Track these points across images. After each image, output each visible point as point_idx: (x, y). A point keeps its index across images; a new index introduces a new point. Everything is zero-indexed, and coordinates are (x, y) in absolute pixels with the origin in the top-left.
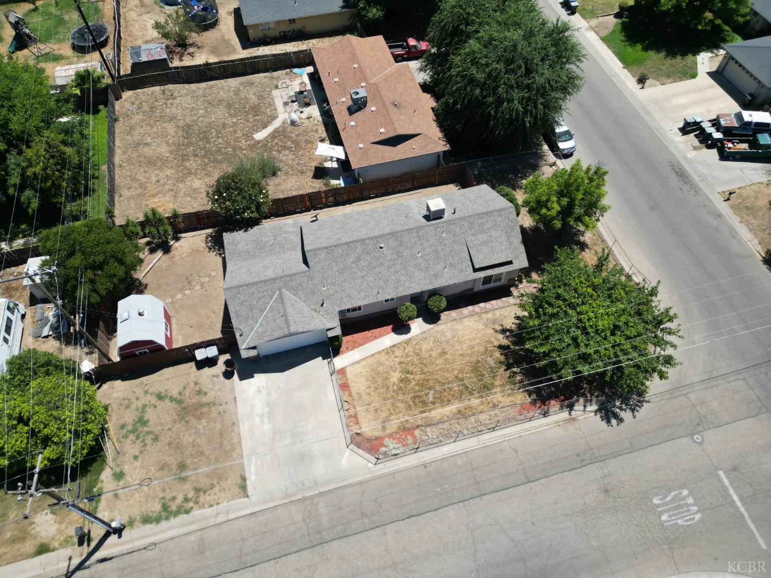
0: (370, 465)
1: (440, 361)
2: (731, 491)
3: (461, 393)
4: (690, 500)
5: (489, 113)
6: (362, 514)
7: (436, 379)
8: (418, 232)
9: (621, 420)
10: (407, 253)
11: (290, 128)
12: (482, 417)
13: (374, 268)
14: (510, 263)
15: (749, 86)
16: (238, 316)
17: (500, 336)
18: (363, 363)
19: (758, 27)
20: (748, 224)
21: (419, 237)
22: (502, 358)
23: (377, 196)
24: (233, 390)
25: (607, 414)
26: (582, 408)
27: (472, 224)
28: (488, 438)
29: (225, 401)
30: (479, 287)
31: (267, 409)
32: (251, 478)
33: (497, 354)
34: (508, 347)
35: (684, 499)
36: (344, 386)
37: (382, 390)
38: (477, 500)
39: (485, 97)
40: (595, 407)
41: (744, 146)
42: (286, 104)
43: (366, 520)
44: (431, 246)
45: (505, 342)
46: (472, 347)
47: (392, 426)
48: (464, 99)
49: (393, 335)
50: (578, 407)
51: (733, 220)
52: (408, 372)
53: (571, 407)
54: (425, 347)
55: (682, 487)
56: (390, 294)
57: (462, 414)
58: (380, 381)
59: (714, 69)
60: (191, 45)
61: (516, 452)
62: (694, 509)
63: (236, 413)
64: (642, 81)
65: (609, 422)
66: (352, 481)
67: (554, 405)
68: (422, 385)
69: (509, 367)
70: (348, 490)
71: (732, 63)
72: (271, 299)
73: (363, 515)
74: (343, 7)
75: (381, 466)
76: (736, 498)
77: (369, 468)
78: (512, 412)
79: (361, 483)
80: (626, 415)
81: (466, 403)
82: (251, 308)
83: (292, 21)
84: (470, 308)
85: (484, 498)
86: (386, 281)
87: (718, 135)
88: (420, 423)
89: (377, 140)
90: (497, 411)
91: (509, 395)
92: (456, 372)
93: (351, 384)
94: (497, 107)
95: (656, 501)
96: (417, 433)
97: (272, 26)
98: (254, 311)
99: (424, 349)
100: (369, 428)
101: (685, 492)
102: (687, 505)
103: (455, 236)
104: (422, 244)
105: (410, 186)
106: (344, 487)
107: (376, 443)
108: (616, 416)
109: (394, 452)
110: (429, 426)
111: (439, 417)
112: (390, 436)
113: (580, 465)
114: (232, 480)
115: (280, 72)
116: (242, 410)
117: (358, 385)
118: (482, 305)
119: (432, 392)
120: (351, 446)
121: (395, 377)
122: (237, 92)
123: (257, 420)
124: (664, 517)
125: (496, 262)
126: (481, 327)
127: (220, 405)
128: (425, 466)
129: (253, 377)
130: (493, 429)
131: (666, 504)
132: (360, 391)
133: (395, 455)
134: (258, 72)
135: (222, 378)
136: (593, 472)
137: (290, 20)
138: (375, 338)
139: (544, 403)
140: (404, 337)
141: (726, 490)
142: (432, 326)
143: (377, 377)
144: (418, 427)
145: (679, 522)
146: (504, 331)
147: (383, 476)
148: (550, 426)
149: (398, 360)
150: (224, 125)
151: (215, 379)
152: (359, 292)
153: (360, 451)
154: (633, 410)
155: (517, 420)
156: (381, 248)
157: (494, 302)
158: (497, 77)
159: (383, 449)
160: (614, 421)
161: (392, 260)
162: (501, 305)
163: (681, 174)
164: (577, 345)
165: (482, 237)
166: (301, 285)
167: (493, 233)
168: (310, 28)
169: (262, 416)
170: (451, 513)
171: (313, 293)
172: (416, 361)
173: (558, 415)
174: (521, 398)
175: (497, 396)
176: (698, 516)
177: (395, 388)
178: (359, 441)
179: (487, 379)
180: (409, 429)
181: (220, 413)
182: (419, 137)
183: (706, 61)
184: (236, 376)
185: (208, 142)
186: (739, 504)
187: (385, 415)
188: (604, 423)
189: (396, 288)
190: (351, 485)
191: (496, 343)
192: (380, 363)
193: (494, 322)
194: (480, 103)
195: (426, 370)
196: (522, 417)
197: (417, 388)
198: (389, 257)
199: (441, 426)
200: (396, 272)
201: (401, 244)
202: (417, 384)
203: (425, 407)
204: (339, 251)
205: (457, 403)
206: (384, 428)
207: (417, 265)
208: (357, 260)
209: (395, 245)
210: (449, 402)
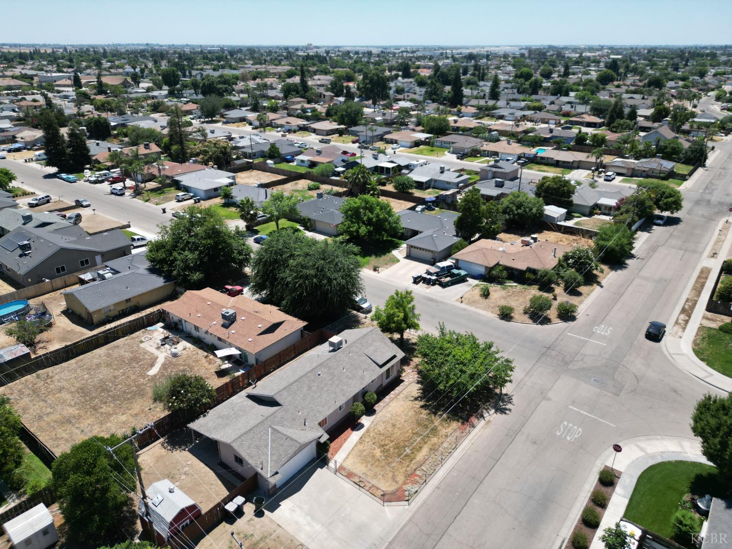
0: (406, 507)
1: (396, 431)
2: (581, 412)
3: (423, 440)
4: (571, 425)
5: (328, 289)
6: (427, 535)
7: (402, 440)
9: (510, 410)
10: (336, 372)
11: (174, 360)
12: (445, 445)
13: (322, 388)
14: (394, 357)
15: (429, 256)
16: (252, 457)
17: (417, 402)
18: (350, 457)
19: (409, 234)
20: (480, 308)
21: (336, 360)
22: (428, 411)
23: (275, 369)
24: (272, 521)
25: (501, 411)
26: (487, 414)
27: (361, 343)
28: (457, 454)
29: (272, 531)
30: (386, 382)
31: (309, 518)
33: (424, 412)
34: (425, 405)
35: (567, 426)
36: (349, 475)
37: (377, 463)
38: (482, 485)
39: (321, 282)
40: (493, 411)
41: (448, 279)
42: (158, 348)
43: (432, 537)
44: (347, 363)
45: (422, 403)
46: (406, 415)
47: (401, 478)
48: (306, 288)
49: (355, 433)
50: (486, 415)
51: (472, 309)
52: (383, 446)
53: (482, 416)
54: (380, 428)
55: (562, 422)
56: (342, 400)
57: (433, 449)
58: (370, 459)
59: (405, 256)
60: (39, 342)
61: (478, 451)
62: (576, 427)
63: (288, 533)
64: (375, 270)
65: (505, 413)
66: (403, 523)
67: (473, 419)
68: (397, 447)
69: (435, 414)
70: (406, 529)
71: (413, 249)
72: (268, 435)
73: (429, 535)
74: (165, 282)
75: (413, 504)
76: (586, 413)
77: (407, 510)
78: (458, 433)
79: (410, 520)
80: (509, 406)
81: (430, 443)
82: (258, 447)
83: (128, 301)
84: (387, 397)
85: (484, 482)
86: (335, 393)
87: (434, 278)
88: (414, 467)
89: (260, 332)
90: (449, 438)
91: (448, 427)
92: (410, 431)
93: (353, 471)
94: (330, 285)
95: (558, 434)
96: (418, 473)
97: (112, 308)
98: (261, 448)
99: (381, 430)
100: (387, 486)
101: (566, 423)
102: (572, 427)
103: (357, 353)
104: (342, 363)
105: (293, 355)
106: (402, 529)
107: (398, 493)
108: (506, 409)
109: (414, 490)
110: (421, 466)
111: (422, 458)
112: (405, 483)
113: (512, 439)
115: (137, 333)
116: (290, 529)
117: (359, 469)
118: (392, 392)
119: (406, 448)
120: (386, 504)
121: (378, 452)
122: (108, 355)
123: (307, 528)
124: (568, 438)
125: (389, 358)
126: (402, 403)
127: (271, 535)
128: (437, 488)
129: (280, 505)
130: (455, 448)
131: (563, 432)
132: (363, 471)
133: (416, 492)
134: (118, 338)
135: (256, 519)
136: (520, 438)
137: (126, 300)
138: (345, 440)
139: (468, 421)
140: (363, 430)
141: (579, 412)
142: (374, 416)
143: (367, 459)
144: (415, 470)
145: (576, 436)
146: (416, 399)
147: (420, 508)
148: (481, 432)
149: (371, 443)
150: (115, 377)
151: (252, 522)
152: (323, 406)
153: (393, 503)
154: (510, 403)
155: (463, 437)
156: (319, 375)
157: (397, 388)
158: (322, 268)
159: (407, 493)
160: (507, 412)
161: (330, 380)
162: (403, 388)
163: (431, 300)
164: (465, 372)
165: (372, 348)
166: (283, 418)
168: (142, 302)
169: (309, 524)
170: (475, 500)
171: (294, 419)
172: (382, 438)
173: (480, 424)
174: (455, 425)
175: (443, 431)
176: (580, 429)
177: (383, 458)
178: (386, 498)
179: (431, 426)
180: (411, 474)
181: (275, 540)
182: (285, 323)
183: (399, 253)
184: (266, 512)
185: (109, 391)
186: (589, 415)
187: (390, 475)
188: (504, 415)
189: (344, 395)
190: (405, 526)
191: (418, 406)
192: (362, 451)
193: (407, 397)
194: (319, 286)
195: (392, 439)
196: (464, 434)
197: (396, 451)
198: (328, 379)
199: (427, 462)
200: (338, 386)
201: (330, 369)
202: (394, 449)
203: (410, 458)
204: (294, 387)
205: (426, 446)
206: (396, 482)
207: (347, 377)
208: (310, 388)
209: (326, 370)
210: (421, 448)
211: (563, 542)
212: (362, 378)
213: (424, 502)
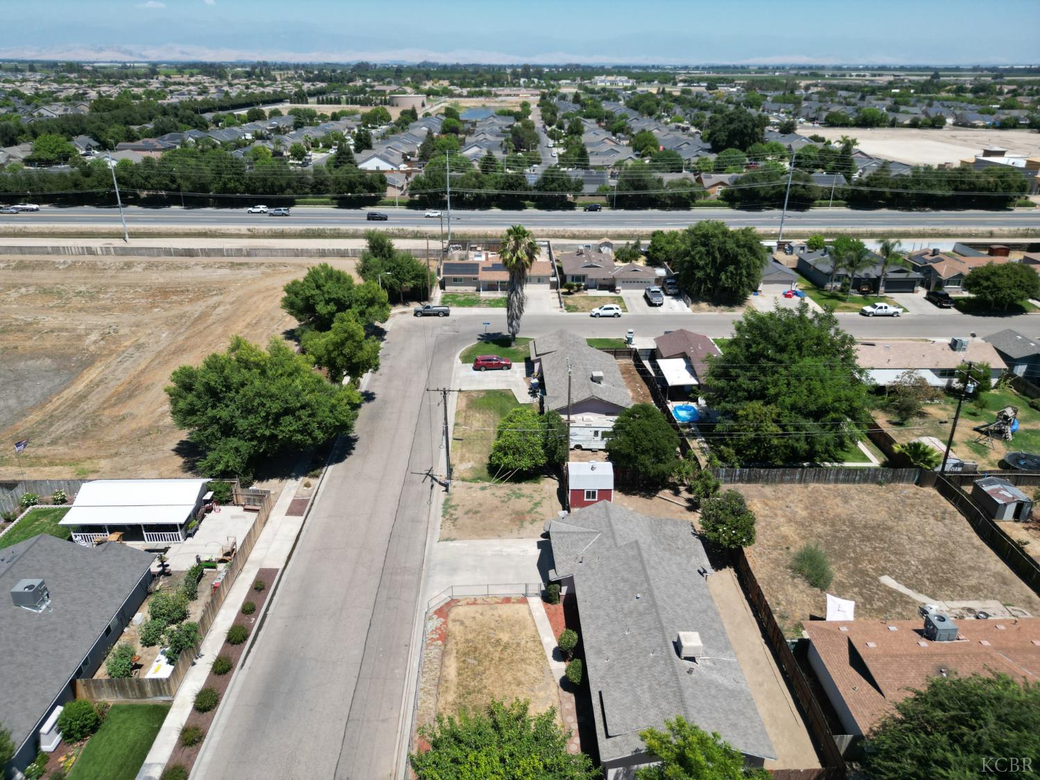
1: (509, 678)
3: (466, 687)
6: (391, 598)
7: (489, 669)
8: (656, 628)
10: (630, 621)
13: (615, 595)
18: (529, 617)
21: (650, 629)
24: (530, 535)
27: (666, 684)
29: (521, 533)
31: (505, 553)
32: (450, 544)
36: (507, 601)
37: (492, 625)
43: (385, 599)
44: (637, 643)
47: (455, 629)
52: (505, 647)
54: (532, 670)
56: (586, 613)
57: (441, 681)
58: (504, 625)
61: (383, 721)
63: (508, 538)
68: (487, 656)
73: (389, 598)
75: (423, 616)
77: (425, 609)
81: (453, 688)
86: (599, 607)
88: (448, 647)
93: (508, 605)
96: (440, 643)
99: (528, 667)
100: (458, 612)
103: (650, 667)
104: (640, 634)
106: (418, 592)
107: (444, 614)
110: (443, 653)
111: (447, 663)
112: (445, 623)
114: (454, 534)
116: (511, 541)
117: (505, 610)
119: (476, 663)
121: (505, 637)
123: (497, 548)
128: (408, 646)
129: (539, 549)
132: (498, 610)
140: (549, 654)
142: (558, 681)
143: (509, 624)
144: (445, 645)
147: (413, 616)
148: (394, 766)
149: (523, 642)
152: (590, 587)
153: (442, 604)
156: (638, 599)
159: (436, 618)
161: (622, 609)
166: (603, 544)
167: (653, 712)
169: (500, 551)
170: (357, 653)
171: (594, 553)
172: (516, 657)
177: (492, 635)
178: (452, 603)
180: (445, 637)
182: (878, 694)
187: (468, 623)
189: (590, 616)
190: (417, 596)
192: (522, 628)
195: (503, 663)
197: (485, 651)
198: (626, 606)
199: (438, 663)
200: (608, 615)
201: (641, 614)
202: (489, 652)
203: (463, 656)
204: (636, 564)
205: (455, 680)
206: (454, 621)
207: (614, 633)
208: (625, 581)
209: (641, 608)
210: (459, 674)
211: (243, 665)
212: (599, 652)
213: (413, 623)
